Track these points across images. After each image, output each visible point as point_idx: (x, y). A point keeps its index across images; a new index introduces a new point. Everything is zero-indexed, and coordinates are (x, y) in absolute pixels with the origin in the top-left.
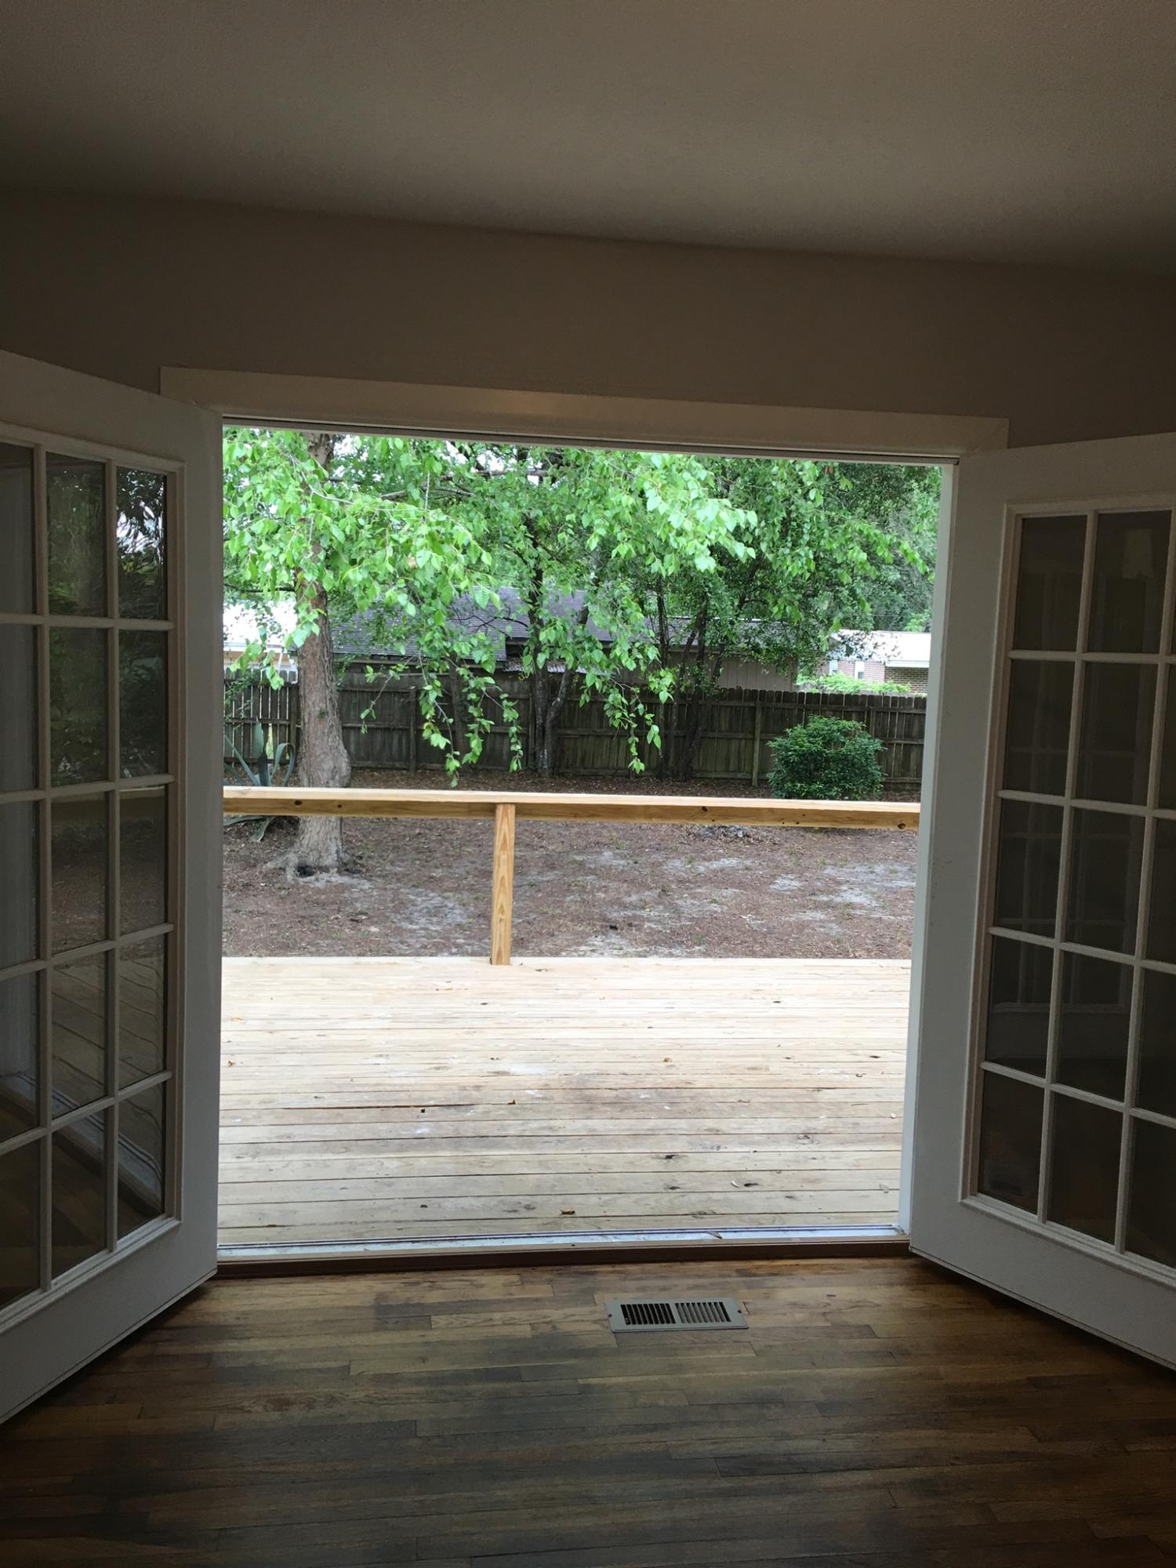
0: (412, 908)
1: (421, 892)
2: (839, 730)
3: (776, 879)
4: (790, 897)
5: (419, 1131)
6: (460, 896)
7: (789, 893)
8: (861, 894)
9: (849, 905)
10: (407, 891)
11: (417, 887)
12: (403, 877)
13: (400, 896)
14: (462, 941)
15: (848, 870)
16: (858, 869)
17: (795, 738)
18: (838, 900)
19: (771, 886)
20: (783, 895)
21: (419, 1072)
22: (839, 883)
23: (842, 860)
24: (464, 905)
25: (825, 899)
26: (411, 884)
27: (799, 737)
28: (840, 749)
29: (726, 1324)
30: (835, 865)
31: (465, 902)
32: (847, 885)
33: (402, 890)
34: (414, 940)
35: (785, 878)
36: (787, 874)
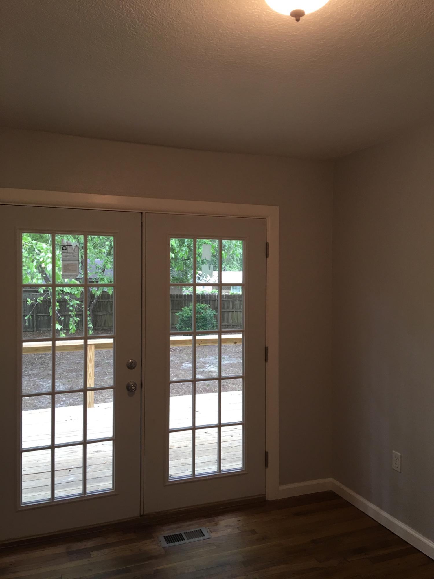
0: (42, 387)
1: (45, 381)
2: (201, 308)
3: (182, 364)
4: (189, 370)
5: (70, 479)
6: (61, 381)
7: (188, 369)
8: (213, 367)
9: (210, 372)
10: (39, 381)
11: (43, 379)
12: (37, 375)
13: (37, 383)
14: (65, 399)
15: (208, 359)
16: (211, 358)
17: (185, 311)
18: (206, 370)
19: (182, 367)
20: (186, 370)
21: (65, 455)
22: (206, 364)
23: (205, 355)
24: (64, 384)
25: (201, 370)
26: (41, 378)
27: (187, 311)
28: (201, 315)
29: (204, 538)
30: (203, 357)
31: (64, 383)
32: (208, 364)
33: (37, 380)
34: (45, 401)
35: (186, 363)
36: (187, 362)
